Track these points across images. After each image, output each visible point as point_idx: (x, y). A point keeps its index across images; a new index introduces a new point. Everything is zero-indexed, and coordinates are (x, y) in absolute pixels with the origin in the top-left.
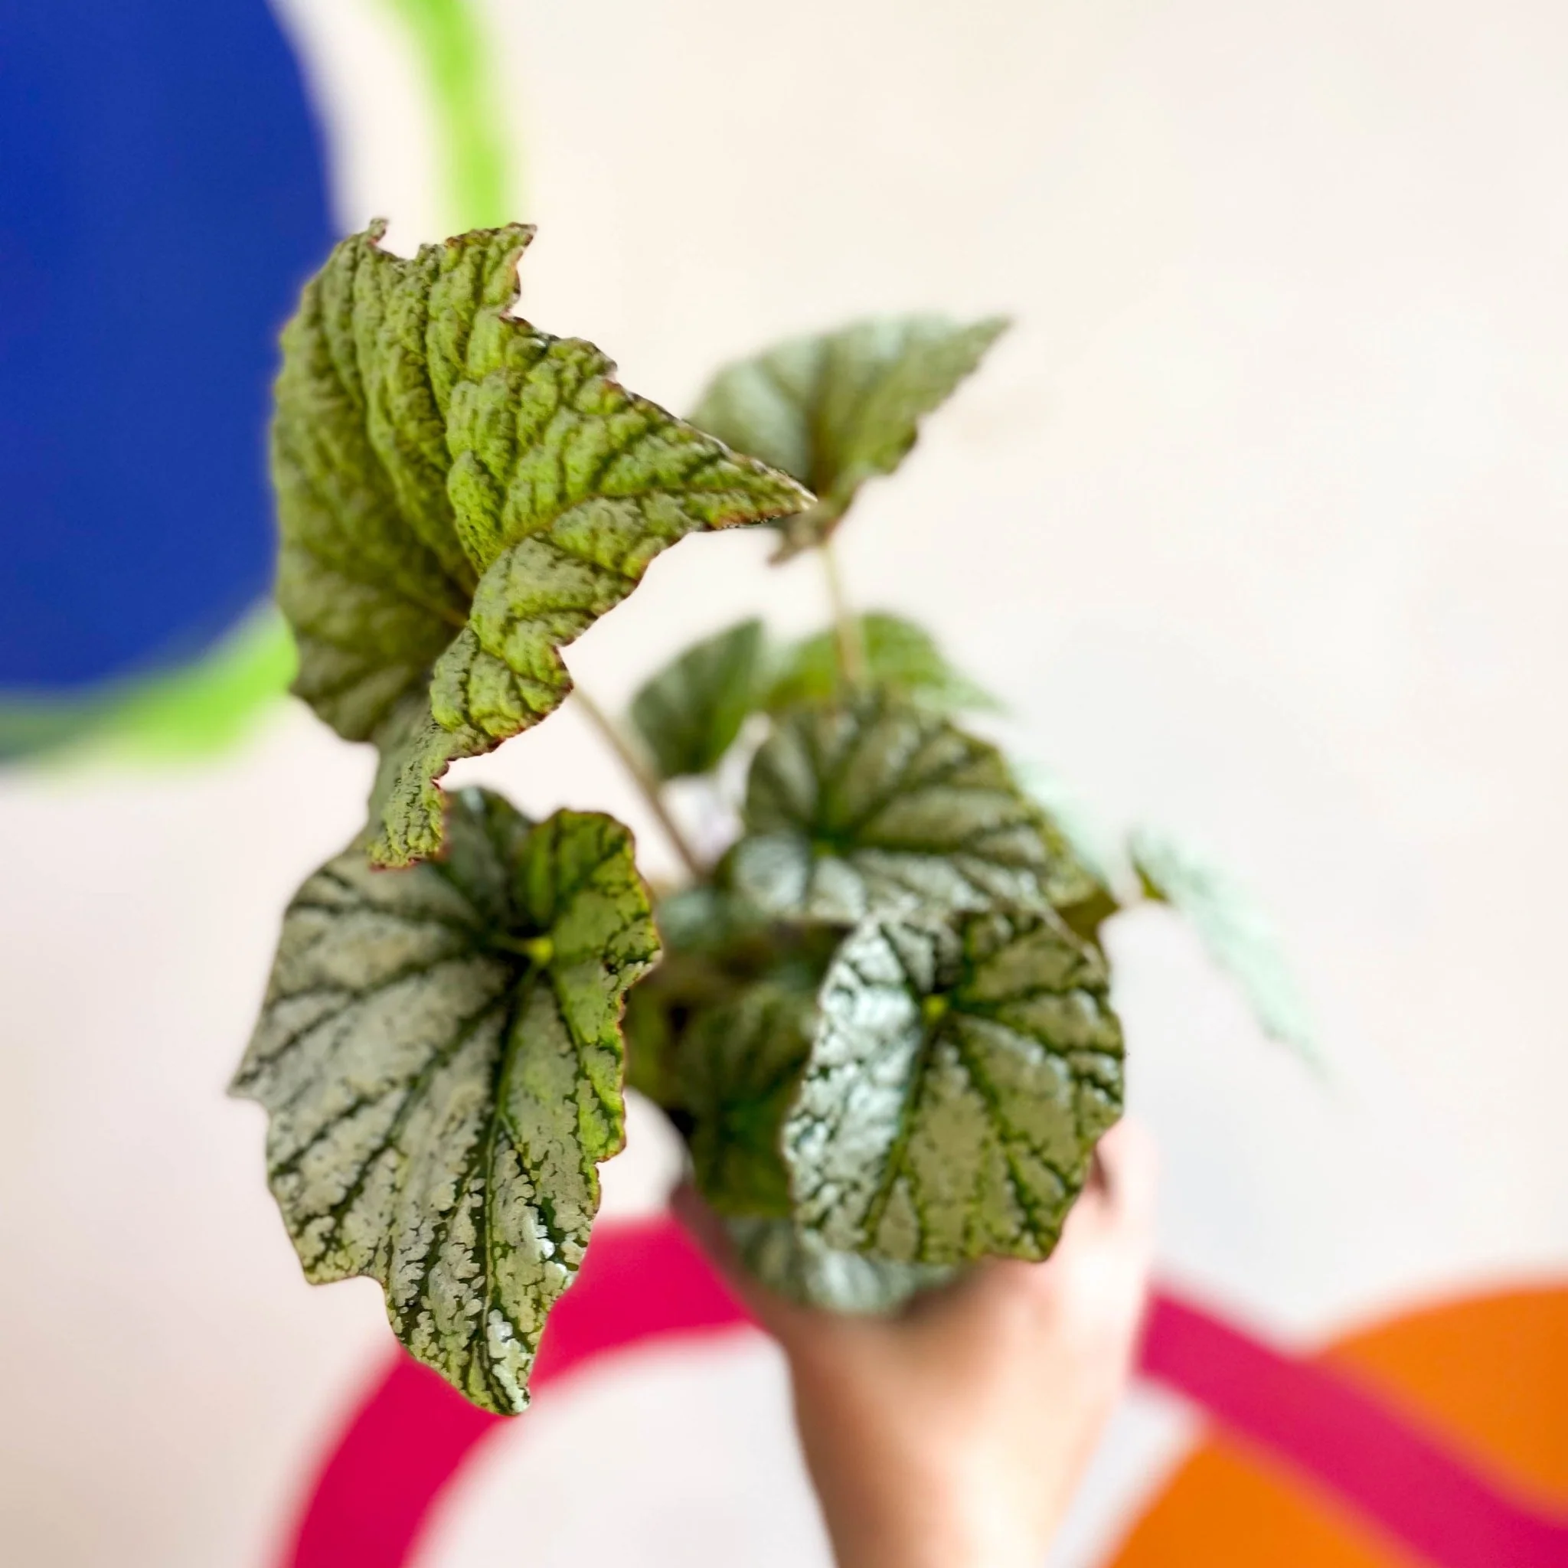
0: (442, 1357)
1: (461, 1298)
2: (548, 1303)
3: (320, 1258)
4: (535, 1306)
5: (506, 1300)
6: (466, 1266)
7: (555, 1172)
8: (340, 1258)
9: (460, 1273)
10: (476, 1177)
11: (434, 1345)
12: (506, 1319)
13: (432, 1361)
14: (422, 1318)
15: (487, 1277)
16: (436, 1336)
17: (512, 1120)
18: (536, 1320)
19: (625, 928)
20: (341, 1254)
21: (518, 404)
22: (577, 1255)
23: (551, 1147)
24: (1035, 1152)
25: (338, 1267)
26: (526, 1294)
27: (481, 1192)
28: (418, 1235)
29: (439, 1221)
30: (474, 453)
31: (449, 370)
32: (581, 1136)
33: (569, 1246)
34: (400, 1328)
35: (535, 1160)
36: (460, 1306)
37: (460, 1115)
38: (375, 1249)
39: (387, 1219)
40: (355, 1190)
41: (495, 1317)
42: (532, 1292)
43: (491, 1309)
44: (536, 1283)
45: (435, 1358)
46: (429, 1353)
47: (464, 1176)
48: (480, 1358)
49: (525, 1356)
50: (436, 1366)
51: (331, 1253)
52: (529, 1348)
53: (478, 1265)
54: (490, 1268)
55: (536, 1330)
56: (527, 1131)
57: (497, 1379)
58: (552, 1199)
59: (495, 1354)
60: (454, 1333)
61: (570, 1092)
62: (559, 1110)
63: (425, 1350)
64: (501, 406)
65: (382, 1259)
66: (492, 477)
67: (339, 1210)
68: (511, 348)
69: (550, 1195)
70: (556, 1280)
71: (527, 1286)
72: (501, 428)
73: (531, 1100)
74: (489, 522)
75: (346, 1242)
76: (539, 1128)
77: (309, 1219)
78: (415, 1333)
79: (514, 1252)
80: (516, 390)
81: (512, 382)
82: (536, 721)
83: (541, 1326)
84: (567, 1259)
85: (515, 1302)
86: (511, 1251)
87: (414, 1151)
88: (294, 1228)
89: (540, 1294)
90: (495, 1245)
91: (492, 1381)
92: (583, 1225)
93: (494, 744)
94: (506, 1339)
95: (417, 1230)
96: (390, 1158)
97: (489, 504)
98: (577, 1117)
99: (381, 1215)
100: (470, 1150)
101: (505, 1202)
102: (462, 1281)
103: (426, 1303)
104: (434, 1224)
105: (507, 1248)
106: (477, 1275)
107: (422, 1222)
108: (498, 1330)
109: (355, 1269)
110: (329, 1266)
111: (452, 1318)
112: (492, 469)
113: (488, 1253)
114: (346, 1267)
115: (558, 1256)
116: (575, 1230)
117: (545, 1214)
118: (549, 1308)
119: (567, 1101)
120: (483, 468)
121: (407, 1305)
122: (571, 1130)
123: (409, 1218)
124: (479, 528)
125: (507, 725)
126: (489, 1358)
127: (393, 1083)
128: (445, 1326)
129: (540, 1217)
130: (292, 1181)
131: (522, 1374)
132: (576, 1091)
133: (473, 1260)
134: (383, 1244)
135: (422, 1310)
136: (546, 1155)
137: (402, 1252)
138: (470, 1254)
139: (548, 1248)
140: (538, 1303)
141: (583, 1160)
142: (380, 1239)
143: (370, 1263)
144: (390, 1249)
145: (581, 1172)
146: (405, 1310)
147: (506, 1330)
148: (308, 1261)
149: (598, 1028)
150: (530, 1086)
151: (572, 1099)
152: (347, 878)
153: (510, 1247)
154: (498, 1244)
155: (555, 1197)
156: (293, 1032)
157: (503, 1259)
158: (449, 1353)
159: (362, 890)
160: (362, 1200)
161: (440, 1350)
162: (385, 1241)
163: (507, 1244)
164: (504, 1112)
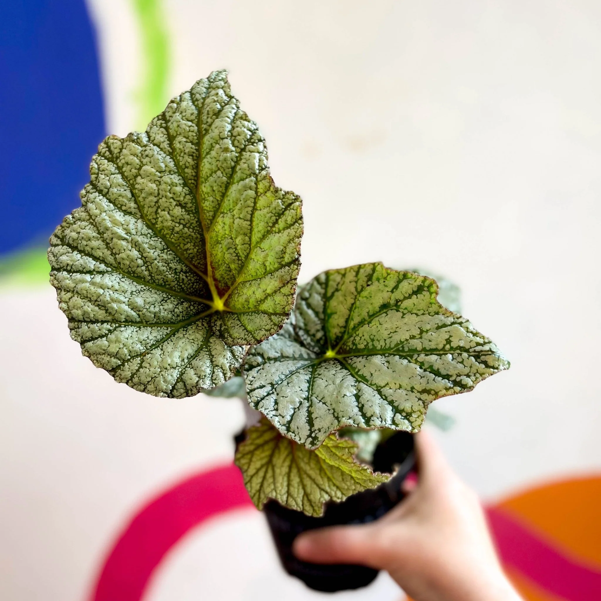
1: (458, 362)
5: (467, 345)
7: (428, 324)
8: (414, 416)
9: (449, 360)
12: (475, 347)
14: (459, 379)
15: (455, 353)
16: (468, 376)
19: (357, 281)
20: (413, 415)
23: (418, 326)
25: (418, 417)
27: (419, 354)
28: (424, 377)
33: (459, 321)
34: (458, 389)
35: (418, 333)
36: (462, 362)
38: (420, 399)
40: (392, 403)
41: (472, 350)
43: (469, 352)
45: (476, 378)
51: (411, 418)
56: (405, 337)
58: (438, 326)
60: (471, 367)
61: (401, 314)
62: (405, 321)
65: (424, 396)
67: (396, 410)
73: (394, 335)
75: (410, 411)
76: (407, 331)
78: (463, 382)
87: (387, 381)
94: (483, 347)
96: (385, 389)
99: (407, 395)
100: (401, 357)
101: (430, 341)
102: (452, 360)
103: (454, 377)
105: (448, 342)
106: (452, 356)
107: (420, 375)
109: (423, 410)
110: (416, 420)
111: (465, 367)
114: (420, 414)
116: (454, 319)
117: (443, 326)
119: (404, 317)
122: (416, 316)
123: (415, 381)
128: (466, 370)
129: (443, 328)
132: (402, 311)
135: (455, 379)
136: (420, 328)
137: (428, 385)
140: (475, 335)
141: (429, 314)
142: (416, 397)
143: (424, 403)
144: (423, 392)
147: (480, 346)
149: (388, 291)
150: (389, 334)
151: (404, 314)
152: (260, 386)
153: (448, 339)
154: (445, 345)
155: (438, 324)
156: (307, 420)
157: (452, 343)
158: (477, 372)
159: (268, 384)
160: (396, 401)
161: (475, 375)
162: (418, 395)
163: (446, 340)
164: (392, 349)
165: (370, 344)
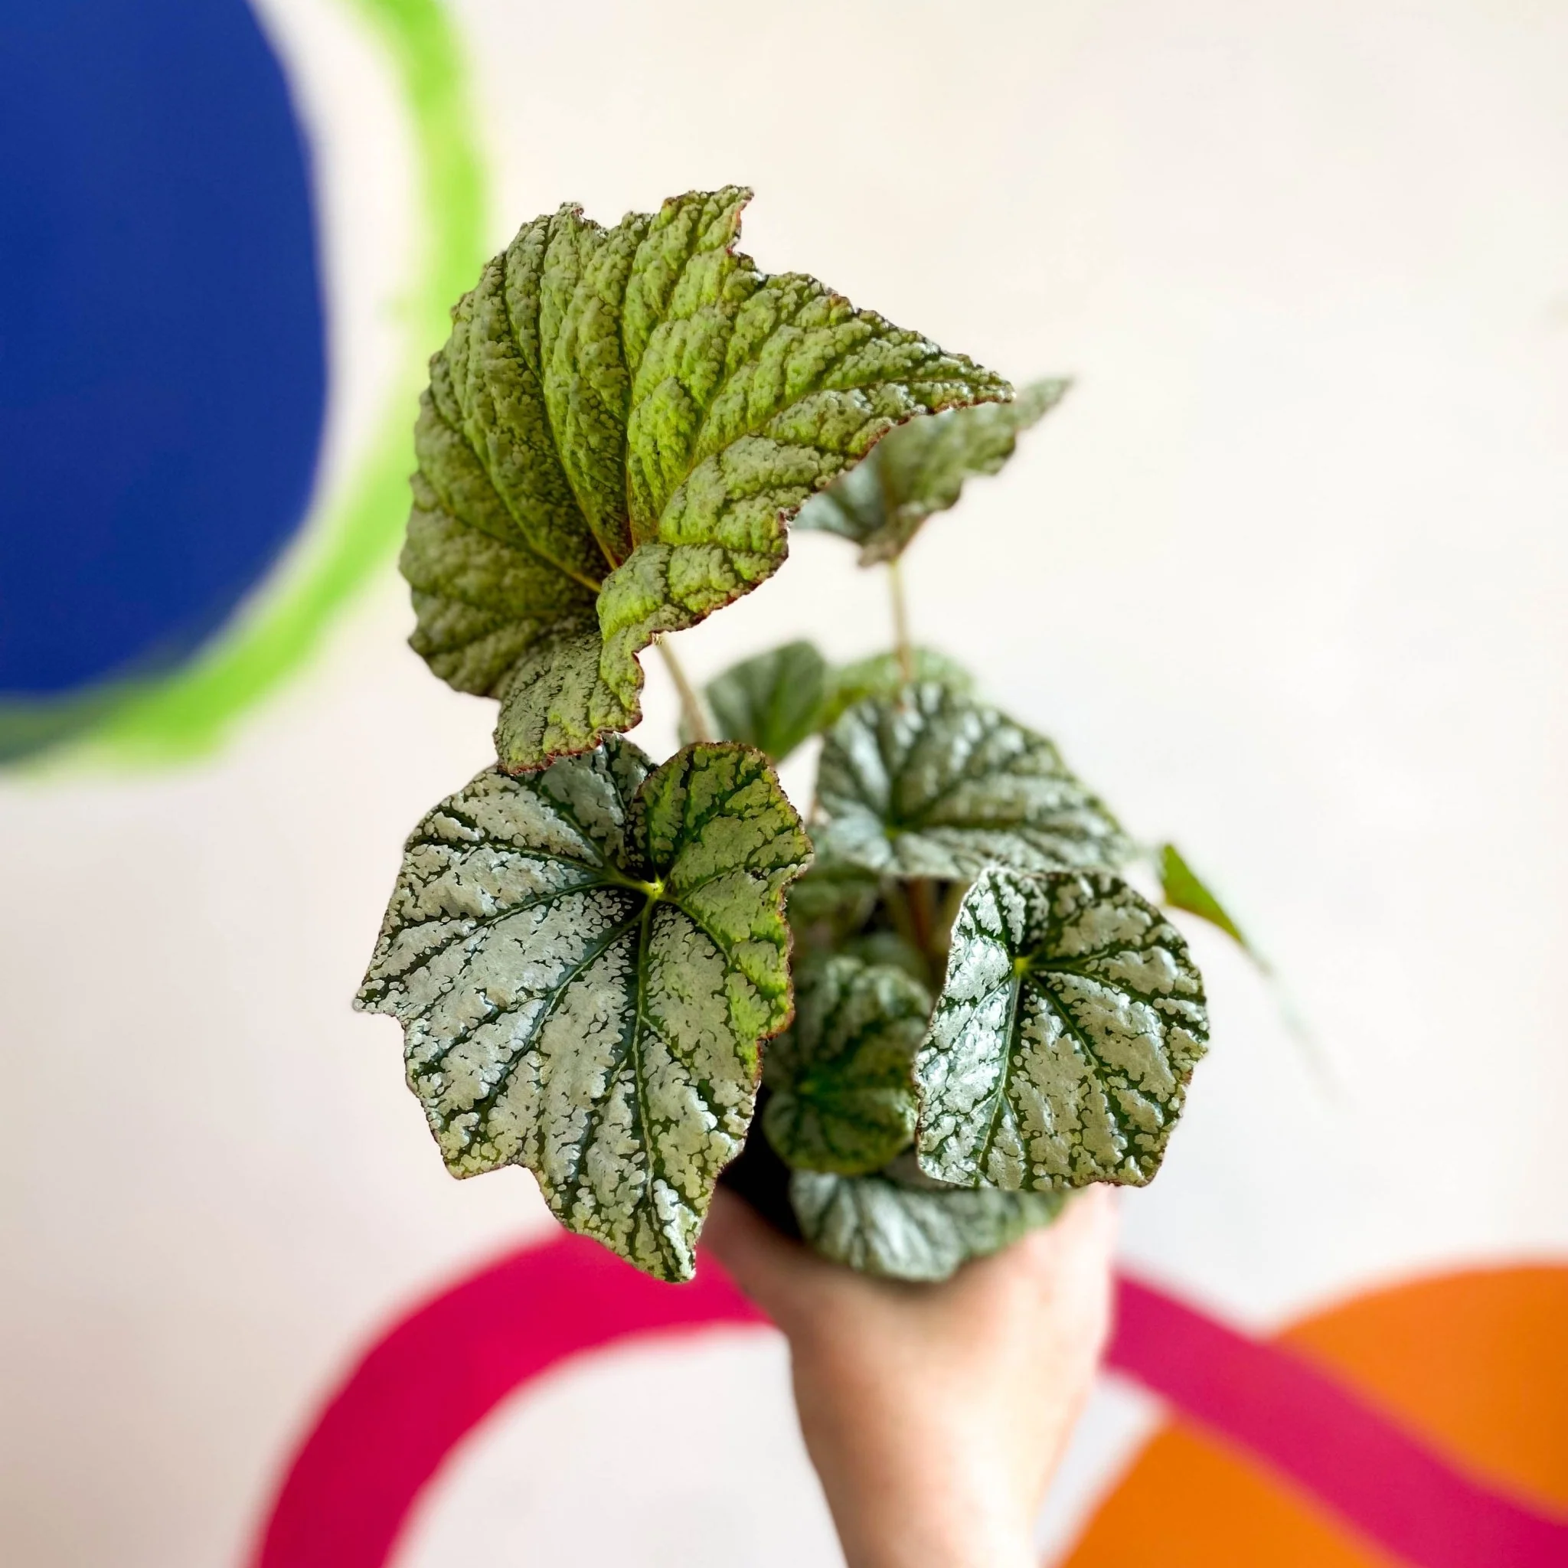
0: (605, 1228)
1: (622, 1172)
2: (715, 1170)
3: (464, 1151)
4: (700, 1173)
5: (670, 1169)
6: (626, 1143)
7: (710, 1057)
8: (486, 1149)
9: (621, 1149)
10: (624, 1070)
11: (596, 1216)
12: (670, 1186)
13: (595, 1232)
14: (582, 1193)
15: (646, 1152)
16: (598, 1208)
17: (655, 1019)
18: (702, 1186)
19: (767, 842)
20: (486, 1146)
21: (732, 330)
22: (740, 1125)
23: (703, 1037)
24: (1133, 1084)
25: (484, 1158)
26: (691, 1163)
27: (633, 1081)
28: (571, 1120)
29: (592, 1107)
30: (677, 379)
31: (648, 315)
32: (733, 1024)
33: (732, 1116)
34: (558, 1202)
35: (686, 1048)
36: (623, 1179)
37: (603, 1018)
38: (524, 1139)
39: (534, 1111)
40: (501, 1087)
41: (661, 1185)
42: (698, 1161)
43: (654, 1179)
44: (702, 1152)
45: (598, 1228)
46: (592, 1224)
47: (612, 1069)
48: (650, 1221)
49: (693, 1218)
50: (599, 1236)
51: (477, 1145)
52: (697, 1212)
53: (638, 1141)
54: (649, 1144)
55: (702, 1195)
56: (674, 1025)
57: (669, 1240)
58: (708, 1081)
59: (664, 1217)
60: (617, 1203)
61: (719, 987)
62: (708, 1004)
63: (586, 1222)
64: (714, 333)
65: (533, 1144)
66: (693, 400)
67: (483, 1106)
68: (730, 281)
69: (708, 1077)
70: (721, 1148)
71: (692, 1155)
72: (712, 353)
73: (675, 999)
74: (678, 446)
75: (492, 1134)
76: (687, 1022)
77: (453, 1114)
78: (577, 1207)
79: (677, 1126)
80: (732, 318)
81: (729, 310)
82: (747, 590)
83: (707, 1191)
84: (730, 1130)
85: (680, 1171)
86: (673, 1125)
87: (556, 1051)
88: (439, 1123)
89: (706, 1161)
90: (652, 1123)
91: (663, 1242)
92: (743, 1099)
93: (697, 619)
94: (673, 1204)
95: (569, 1116)
96: (533, 1058)
97: (684, 426)
98: (728, 1008)
99: (528, 1108)
100: (617, 1046)
101: (661, 1086)
102: (622, 1156)
103: (584, 1180)
104: (587, 1111)
105: (667, 1125)
106: (637, 1151)
107: (574, 1110)
108: (666, 1196)
109: (503, 1158)
110: (475, 1158)
111: (615, 1191)
112: (695, 392)
113: (646, 1131)
114: (492, 1158)
115: (722, 1126)
116: (736, 1105)
117: (705, 1092)
118: (715, 1174)
119: (716, 996)
120: (686, 391)
121: (565, 1182)
122: (723, 1020)
123: (558, 1106)
124: (666, 453)
125: (715, 598)
126: (659, 1220)
127: (530, 993)
128: (607, 1197)
129: (699, 1095)
130: (437, 1079)
131: (690, 1236)
132: (725, 986)
133: (633, 1137)
134: (530, 1134)
135: (581, 1187)
136: (698, 1045)
137: (556, 1137)
138: (630, 1132)
139: (712, 1120)
140: (703, 1170)
141: (737, 1043)
142: (528, 1129)
143: (518, 1152)
144: (541, 1137)
145: (736, 1055)
146: (564, 1187)
147: (673, 1196)
148: (453, 1154)
149: (750, 926)
150: (673, 989)
151: (722, 993)
152: (470, 817)
153: (672, 1122)
154: (657, 1122)
155: (712, 1077)
156: (424, 953)
157: (664, 1134)
158: (612, 1223)
159: (484, 828)
160: (507, 1096)
161: (603, 1222)
162: (535, 1130)
163: (668, 1119)
164: (646, 1014)
165: (656, 962)
